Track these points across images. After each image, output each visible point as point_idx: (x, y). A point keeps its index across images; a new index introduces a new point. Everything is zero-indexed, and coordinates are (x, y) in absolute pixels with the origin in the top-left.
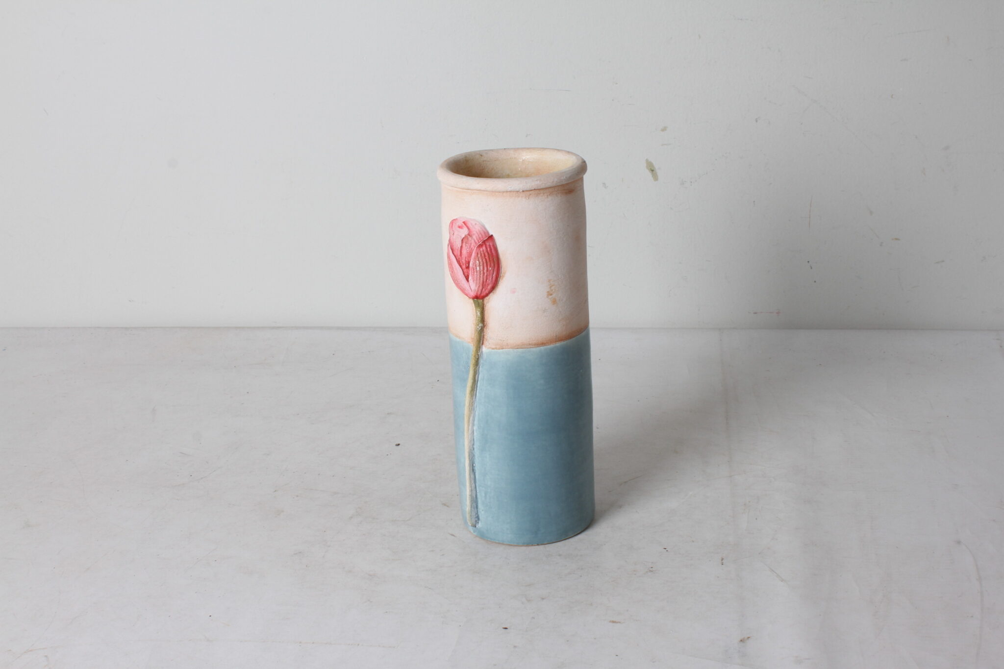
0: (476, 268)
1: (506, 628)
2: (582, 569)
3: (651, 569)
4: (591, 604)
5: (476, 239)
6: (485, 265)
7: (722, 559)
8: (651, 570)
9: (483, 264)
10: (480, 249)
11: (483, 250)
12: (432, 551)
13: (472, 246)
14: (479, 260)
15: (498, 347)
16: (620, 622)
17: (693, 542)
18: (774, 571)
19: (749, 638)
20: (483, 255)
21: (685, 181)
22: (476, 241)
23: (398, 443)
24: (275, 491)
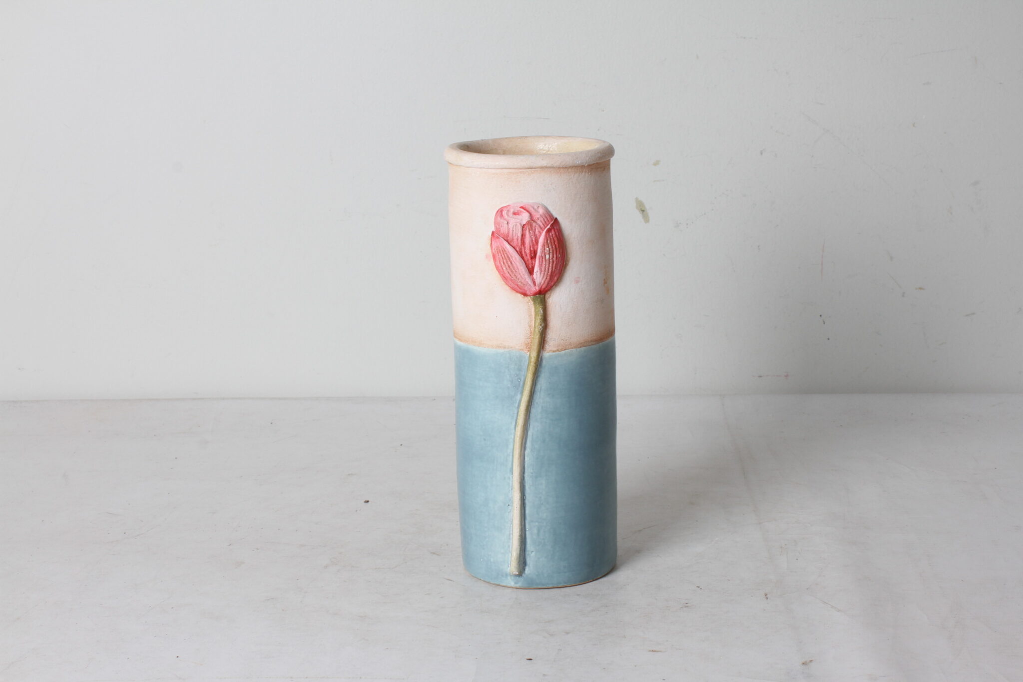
0: (546, 257)
1: (530, 659)
2: (607, 606)
4: (625, 637)
5: (541, 224)
6: (555, 251)
7: (766, 595)
8: (686, 606)
9: (553, 251)
10: (549, 234)
11: (552, 235)
12: (429, 594)
13: (537, 233)
14: (549, 247)
15: (560, 348)
16: (660, 651)
17: (729, 580)
18: (827, 603)
19: (811, 661)
20: (552, 241)
21: (680, 223)
22: (542, 226)
23: (367, 500)
24: (230, 545)
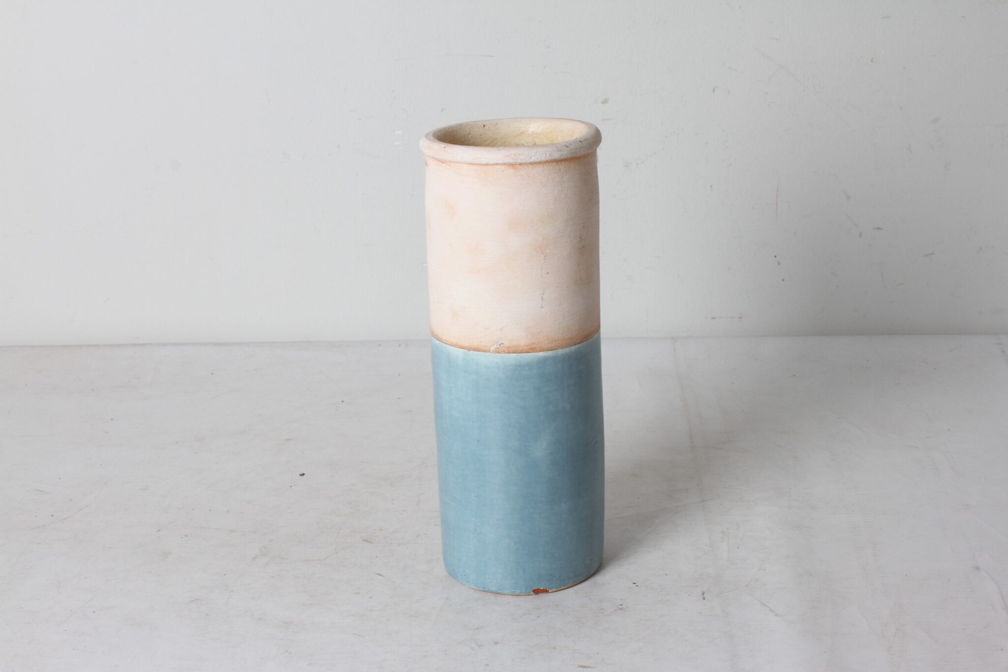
3: (621, 607)
4: (554, 648)
7: (703, 594)
12: (358, 593)
16: (590, 667)
18: (765, 605)
21: (630, 163)
23: (302, 473)
24: (159, 530)
